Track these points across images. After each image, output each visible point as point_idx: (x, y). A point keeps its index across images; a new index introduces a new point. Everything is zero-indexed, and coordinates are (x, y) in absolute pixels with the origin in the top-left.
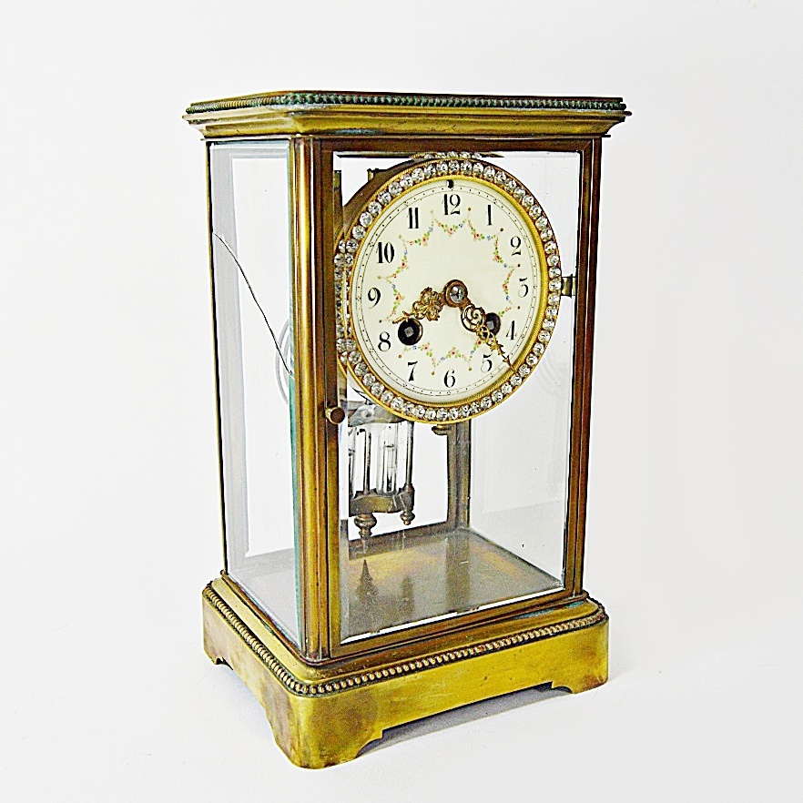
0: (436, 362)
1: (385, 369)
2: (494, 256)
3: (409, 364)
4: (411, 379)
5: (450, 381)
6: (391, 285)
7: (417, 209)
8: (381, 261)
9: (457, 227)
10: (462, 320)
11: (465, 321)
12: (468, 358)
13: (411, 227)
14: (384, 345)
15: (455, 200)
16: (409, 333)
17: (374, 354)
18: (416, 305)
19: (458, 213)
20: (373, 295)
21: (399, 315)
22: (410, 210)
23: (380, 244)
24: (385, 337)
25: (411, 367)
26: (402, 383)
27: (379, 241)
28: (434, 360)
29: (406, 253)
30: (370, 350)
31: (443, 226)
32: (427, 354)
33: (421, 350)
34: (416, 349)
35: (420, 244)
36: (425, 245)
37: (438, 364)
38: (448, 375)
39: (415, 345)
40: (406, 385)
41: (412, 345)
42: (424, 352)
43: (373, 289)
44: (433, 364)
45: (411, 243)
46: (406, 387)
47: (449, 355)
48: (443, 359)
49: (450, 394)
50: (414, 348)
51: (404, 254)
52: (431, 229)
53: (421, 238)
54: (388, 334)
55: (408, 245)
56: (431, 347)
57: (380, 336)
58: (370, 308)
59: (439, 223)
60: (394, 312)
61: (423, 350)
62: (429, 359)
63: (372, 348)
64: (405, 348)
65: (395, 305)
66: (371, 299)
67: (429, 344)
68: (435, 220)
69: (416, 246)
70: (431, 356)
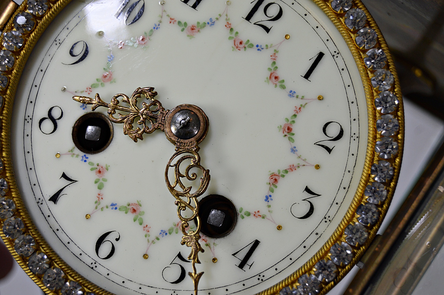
0: (103, 203)
1: (29, 158)
2: (283, 123)
3: (64, 176)
4: (54, 198)
5: (105, 248)
6: (109, 55)
9: (251, 46)
10: (168, 166)
11: (172, 170)
12: (152, 237)
14: (48, 125)
15: (273, 11)
17: (28, 126)
18: (121, 99)
19: (267, 30)
20: (79, 50)
24: (56, 114)
25: (65, 182)
26: (39, 195)
28: (100, 197)
29: (156, 28)
30: (27, 117)
31: (231, 30)
32: (96, 182)
33: (92, 169)
34: (85, 161)
35: (183, 30)
36: (188, 36)
37: (102, 209)
38: (108, 238)
39: (87, 155)
40: (42, 204)
41: (84, 152)
42: (94, 176)
43: (83, 42)
44: (96, 202)
45: (172, 21)
46: (41, 206)
47: (126, 207)
48: (114, 207)
49: (94, 268)
50: (84, 159)
51: (154, 28)
52: (212, 23)
53: (190, 24)
54: (62, 113)
55: (166, 20)
56: (107, 175)
57: (51, 109)
58: (62, 63)
59: (229, 23)
60: (89, 92)
61: (94, 172)
62: (94, 190)
63: (31, 117)
64: (72, 151)
65: (96, 82)
66: (71, 54)
67: (107, 169)
68: (227, 15)
69: (176, 29)
70: (100, 188)
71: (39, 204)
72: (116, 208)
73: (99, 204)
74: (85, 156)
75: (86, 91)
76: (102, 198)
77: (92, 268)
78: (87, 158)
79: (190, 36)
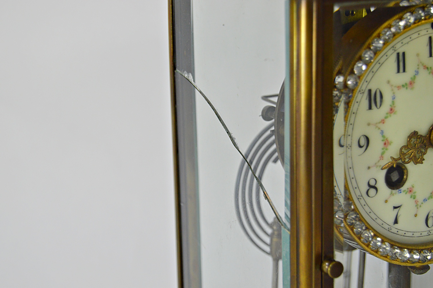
0: (419, 203)
1: (372, 215)
3: (394, 208)
4: (396, 222)
5: (431, 221)
6: (379, 131)
7: (404, 54)
8: (370, 108)
13: (398, 71)
14: (372, 191)
16: (395, 177)
17: (362, 200)
18: (403, 150)
20: (363, 142)
21: (387, 161)
22: (398, 54)
23: (370, 91)
24: (372, 183)
25: (397, 210)
26: (386, 227)
27: (369, 88)
28: (417, 202)
29: (394, 98)
30: (358, 197)
31: (427, 68)
32: (411, 197)
33: (406, 193)
34: (401, 192)
35: (407, 88)
36: (411, 89)
37: (420, 206)
38: (429, 216)
39: (400, 189)
40: (391, 229)
41: (398, 189)
42: (409, 195)
43: (362, 136)
44: (416, 206)
45: (399, 87)
46: (391, 231)
47: (431, 196)
48: (425, 200)
49: (430, 234)
50: (400, 192)
51: (393, 99)
52: (417, 73)
53: (408, 82)
54: (375, 180)
55: (396, 90)
56: (414, 190)
57: (369, 183)
58: (359, 155)
59: (424, 65)
60: (382, 158)
61: (408, 193)
62: (412, 201)
63: (360, 195)
64: (391, 193)
65: (383, 150)
66: (360, 146)
67: (413, 187)
68: (421, 63)
69: (403, 90)
70: (414, 198)
71: (390, 231)
72: (426, 200)
73: (418, 205)
74: (399, 190)
75: (380, 159)
76: (418, 202)
77: (429, 235)
78: (401, 190)
79: (412, 88)
